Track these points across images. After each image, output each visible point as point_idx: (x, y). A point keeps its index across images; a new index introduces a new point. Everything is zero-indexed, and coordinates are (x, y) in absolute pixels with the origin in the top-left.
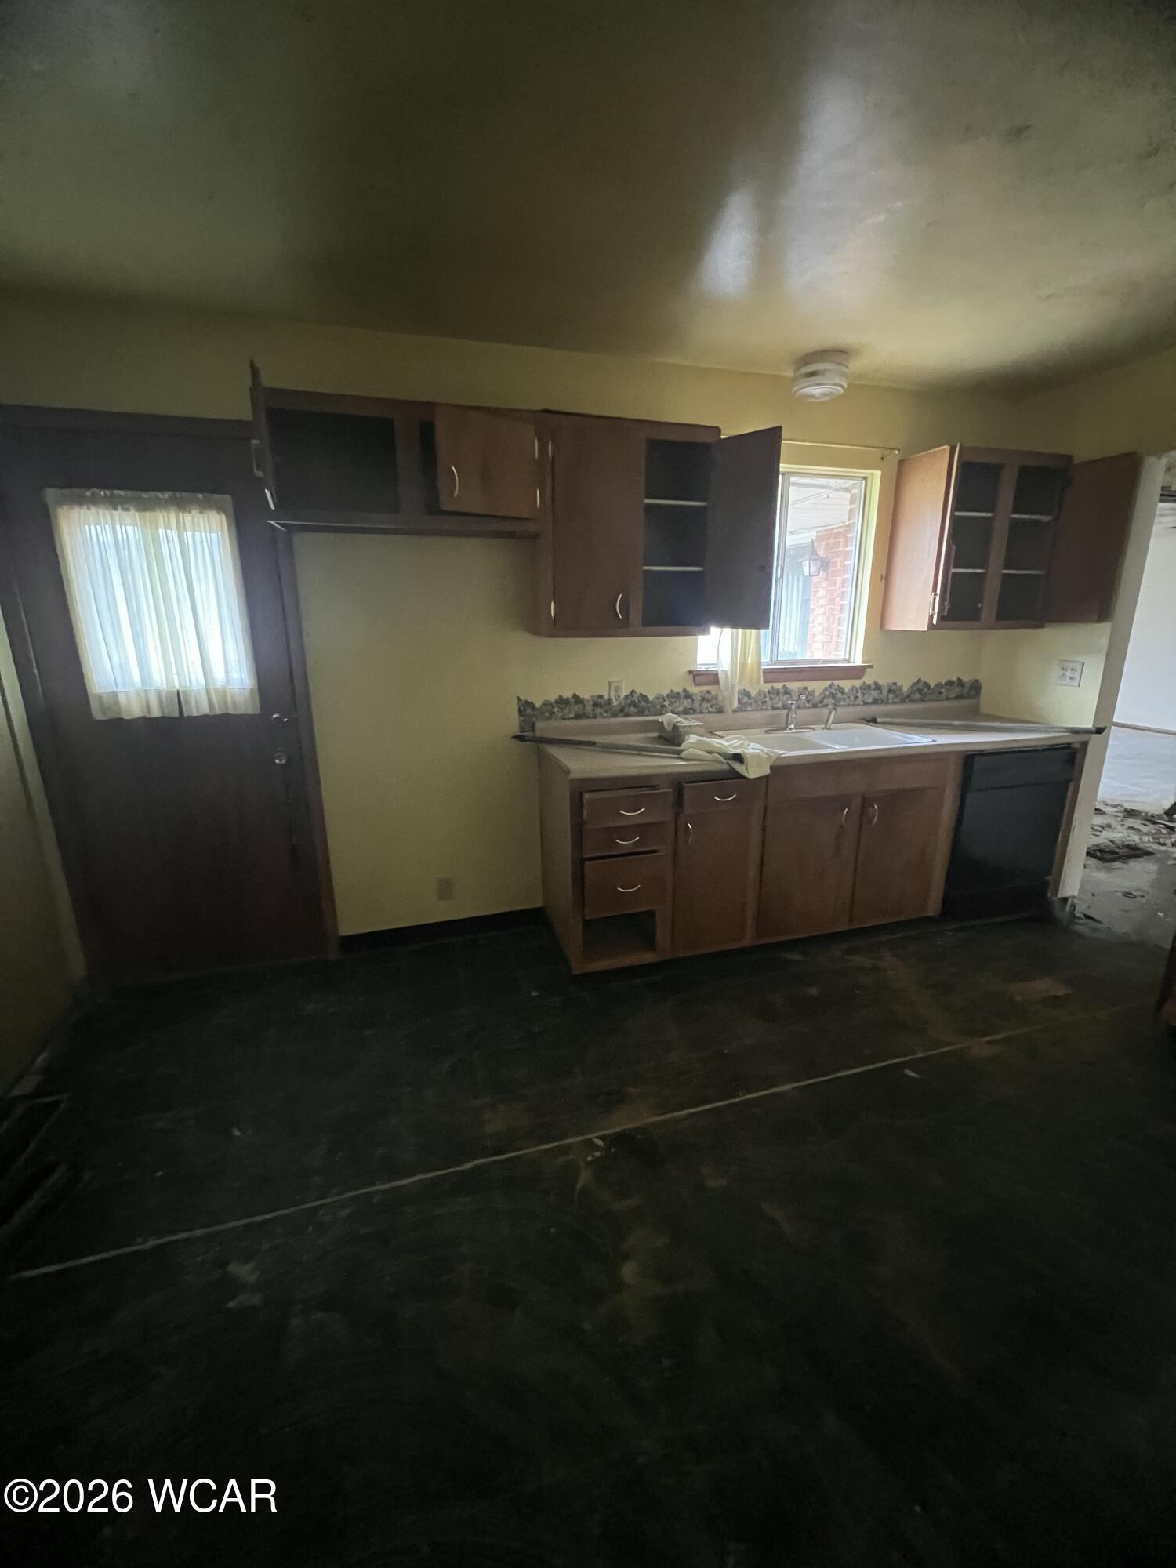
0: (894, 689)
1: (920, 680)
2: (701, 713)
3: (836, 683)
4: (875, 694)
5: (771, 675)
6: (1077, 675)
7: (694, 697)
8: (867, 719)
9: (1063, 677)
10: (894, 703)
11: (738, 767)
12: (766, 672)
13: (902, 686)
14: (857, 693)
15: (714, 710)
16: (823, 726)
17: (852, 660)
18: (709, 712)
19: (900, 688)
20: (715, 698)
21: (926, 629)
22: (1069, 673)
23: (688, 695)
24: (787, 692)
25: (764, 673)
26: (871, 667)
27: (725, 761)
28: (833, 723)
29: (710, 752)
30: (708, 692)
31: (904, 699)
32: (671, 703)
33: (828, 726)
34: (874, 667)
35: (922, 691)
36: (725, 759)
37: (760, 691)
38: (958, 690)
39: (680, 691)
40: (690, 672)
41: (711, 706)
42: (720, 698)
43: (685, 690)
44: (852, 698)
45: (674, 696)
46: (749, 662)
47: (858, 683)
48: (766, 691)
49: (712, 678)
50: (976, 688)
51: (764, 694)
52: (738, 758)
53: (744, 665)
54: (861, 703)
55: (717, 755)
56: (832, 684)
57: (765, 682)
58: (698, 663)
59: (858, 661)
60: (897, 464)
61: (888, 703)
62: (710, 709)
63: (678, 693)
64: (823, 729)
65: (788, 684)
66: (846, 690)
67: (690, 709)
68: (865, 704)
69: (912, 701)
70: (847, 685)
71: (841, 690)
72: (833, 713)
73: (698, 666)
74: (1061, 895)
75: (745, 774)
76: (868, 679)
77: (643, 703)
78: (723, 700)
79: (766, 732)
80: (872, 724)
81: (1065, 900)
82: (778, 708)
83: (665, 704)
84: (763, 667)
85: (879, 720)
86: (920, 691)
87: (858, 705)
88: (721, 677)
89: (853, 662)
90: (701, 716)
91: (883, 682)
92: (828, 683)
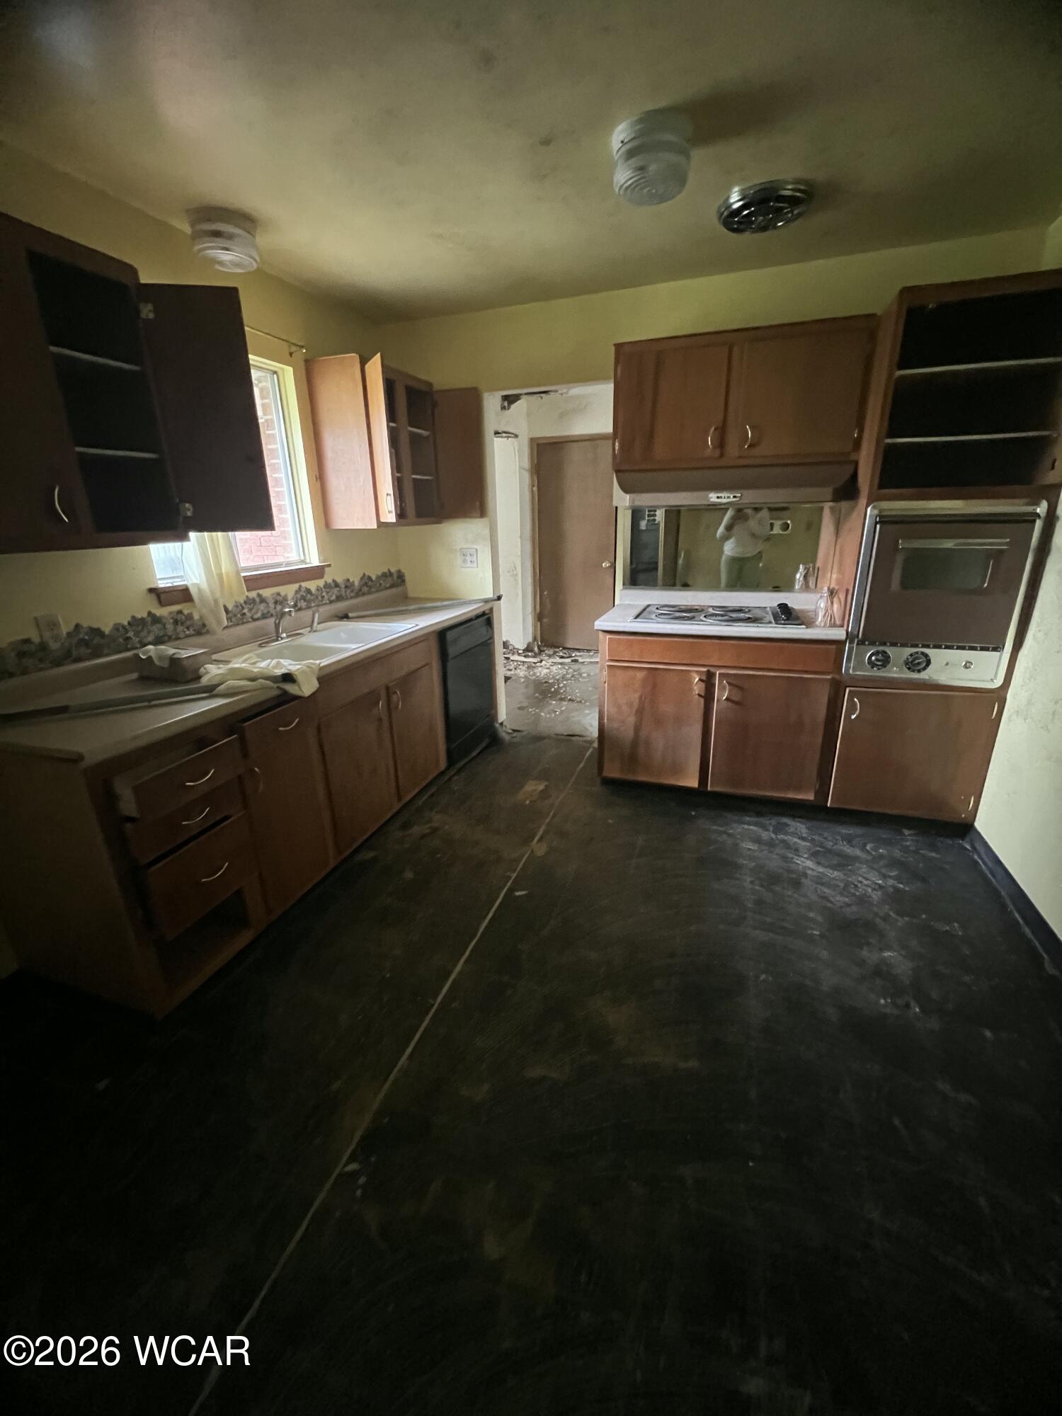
0: (348, 585)
1: (364, 574)
2: (178, 638)
3: (304, 584)
4: (336, 591)
5: (253, 582)
6: (474, 559)
7: (164, 621)
8: (340, 616)
9: (465, 561)
10: (352, 598)
11: (290, 688)
12: (247, 579)
13: (353, 582)
14: (322, 593)
15: (191, 632)
16: (309, 629)
17: (308, 561)
18: (188, 636)
19: (353, 584)
20: (190, 617)
21: (376, 527)
22: (469, 558)
23: (155, 620)
24: (263, 600)
25: (245, 581)
26: (329, 566)
27: (276, 685)
28: (319, 623)
29: (253, 679)
30: (180, 612)
31: (359, 593)
32: (137, 634)
33: (314, 629)
34: (332, 565)
35: (368, 584)
36: (274, 682)
37: (236, 602)
38: (389, 582)
39: (145, 615)
40: (151, 590)
41: (188, 628)
42: (196, 617)
43: (150, 613)
44: (320, 598)
45: (136, 623)
46: (223, 571)
47: (321, 583)
48: (242, 602)
49: (183, 594)
50: (401, 578)
51: (241, 605)
52: (288, 678)
53: (220, 576)
54: (328, 602)
55: (263, 681)
56: (300, 586)
57: (248, 590)
58: (158, 577)
59: (314, 561)
60: (303, 363)
61: (347, 599)
62: (188, 632)
63: (143, 619)
64: (309, 632)
65: (261, 592)
66: (313, 590)
67: (164, 636)
68: (331, 602)
69: (364, 594)
70: (312, 585)
71: (309, 591)
72: (317, 615)
73: (159, 582)
74: (500, 721)
75: (300, 693)
76: (328, 578)
77: (97, 640)
78: (201, 617)
79: (260, 646)
80: (345, 619)
81: (502, 724)
82: (258, 619)
83: (129, 635)
84: (243, 574)
85: (350, 615)
86: (366, 584)
87: (325, 604)
88: (193, 592)
89: (310, 563)
90: (179, 642)
91: (340, 580)
92: (296, 586)
